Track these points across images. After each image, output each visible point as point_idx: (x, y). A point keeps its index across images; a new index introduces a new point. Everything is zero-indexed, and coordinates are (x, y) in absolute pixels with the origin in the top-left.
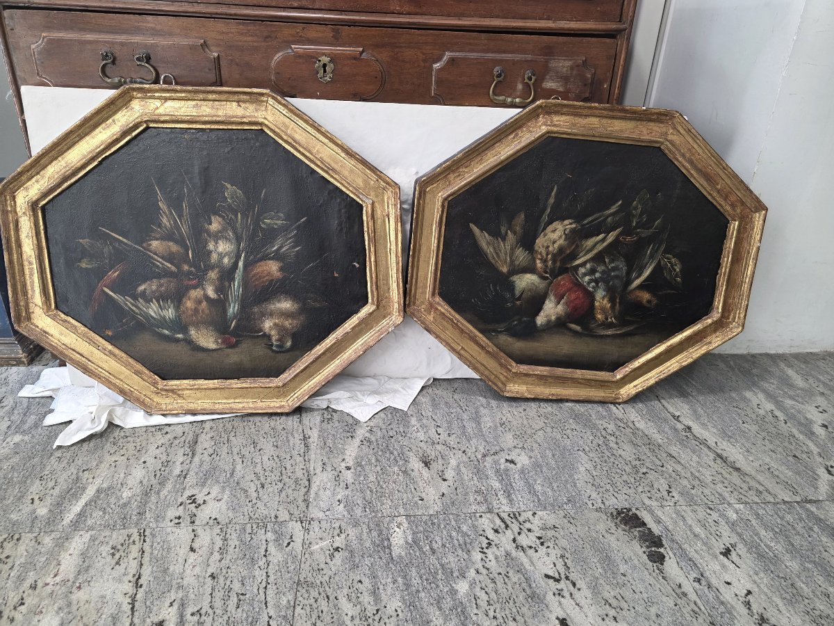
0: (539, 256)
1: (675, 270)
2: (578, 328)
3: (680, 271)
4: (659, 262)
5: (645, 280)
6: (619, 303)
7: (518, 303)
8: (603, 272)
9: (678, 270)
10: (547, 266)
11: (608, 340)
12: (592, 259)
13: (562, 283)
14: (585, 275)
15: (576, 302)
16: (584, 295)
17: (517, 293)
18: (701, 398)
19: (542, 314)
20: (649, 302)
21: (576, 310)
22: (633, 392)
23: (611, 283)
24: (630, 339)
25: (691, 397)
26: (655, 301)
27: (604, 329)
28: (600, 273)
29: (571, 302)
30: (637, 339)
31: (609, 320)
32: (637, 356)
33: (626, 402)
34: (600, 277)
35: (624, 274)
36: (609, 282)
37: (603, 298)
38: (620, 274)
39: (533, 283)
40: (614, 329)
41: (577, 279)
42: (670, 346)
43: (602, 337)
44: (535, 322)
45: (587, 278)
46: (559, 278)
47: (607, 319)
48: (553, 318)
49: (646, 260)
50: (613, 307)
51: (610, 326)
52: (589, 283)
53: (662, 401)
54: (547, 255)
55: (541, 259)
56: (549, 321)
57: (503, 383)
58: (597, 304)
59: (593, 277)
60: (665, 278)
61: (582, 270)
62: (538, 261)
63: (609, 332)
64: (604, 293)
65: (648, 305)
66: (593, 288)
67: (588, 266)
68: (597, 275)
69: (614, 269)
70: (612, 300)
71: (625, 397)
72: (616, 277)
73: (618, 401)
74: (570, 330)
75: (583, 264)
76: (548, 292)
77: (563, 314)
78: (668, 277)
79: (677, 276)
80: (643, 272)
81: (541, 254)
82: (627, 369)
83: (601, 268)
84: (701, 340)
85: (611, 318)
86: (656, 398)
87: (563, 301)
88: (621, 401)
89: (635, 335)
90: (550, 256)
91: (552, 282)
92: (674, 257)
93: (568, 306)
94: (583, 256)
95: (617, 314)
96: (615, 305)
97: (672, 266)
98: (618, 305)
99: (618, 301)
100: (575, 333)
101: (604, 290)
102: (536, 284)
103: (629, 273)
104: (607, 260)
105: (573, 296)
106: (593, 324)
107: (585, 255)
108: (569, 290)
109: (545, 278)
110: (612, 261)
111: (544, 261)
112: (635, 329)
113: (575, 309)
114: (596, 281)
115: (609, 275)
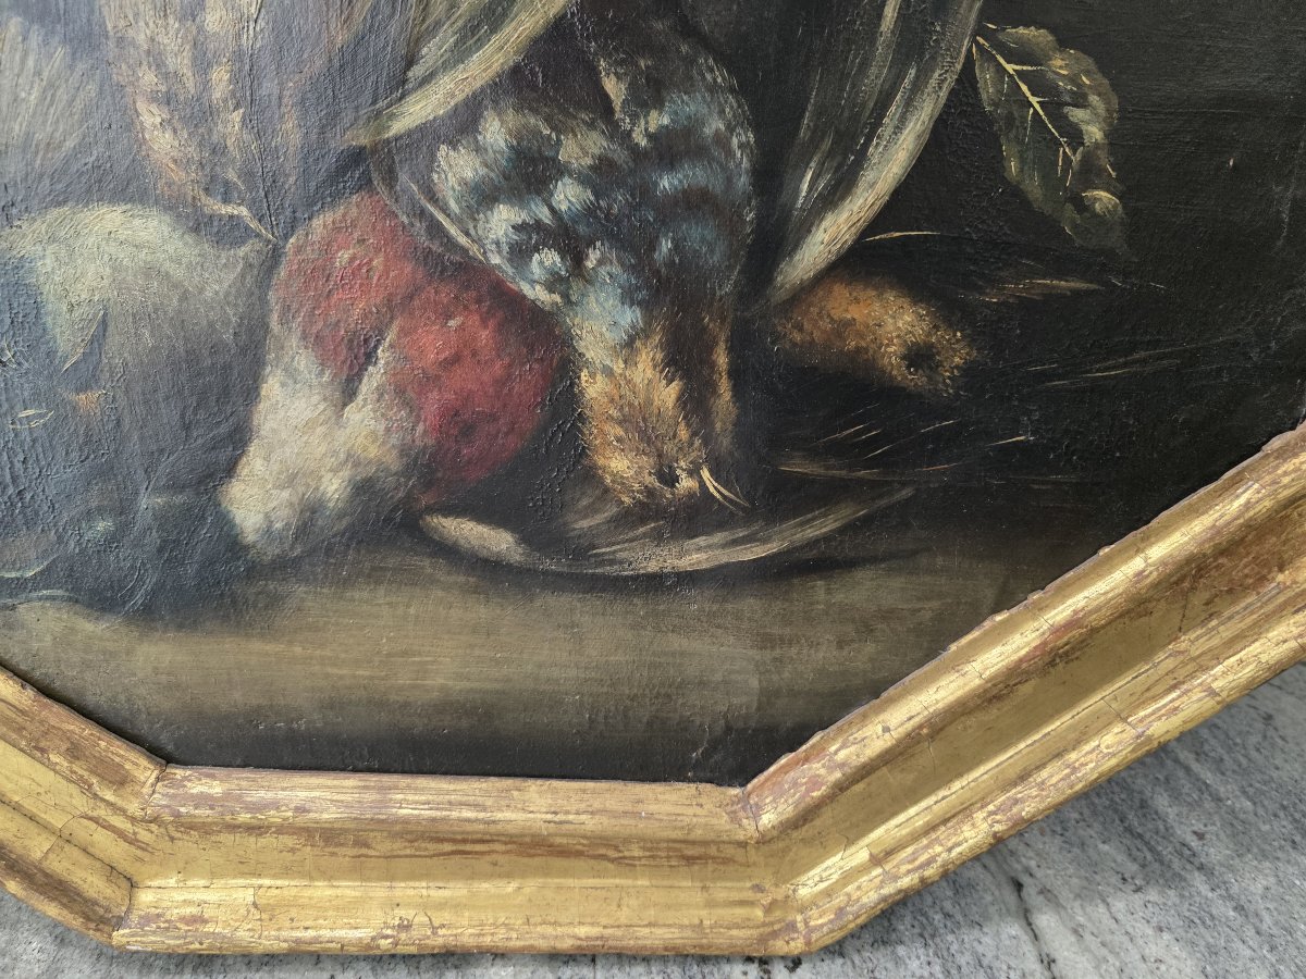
0: (148, 78)
1: (1075, 136)
2: (499, 542)
3: (1114, 137)
4: (967, 79)
5: (886, 216)
6: (735, 374)
7: (88, 400)
8: (601, 175)
9: (1094, 133)
10: (218, 150)
11: (696, 603)
12: (516, 84)
13: (344, 256)
14: (484, 196)
15: (464, 378)
16: (500, 327)
17: (66, 338)
18: (1255, 882)
19: (254, 463)
20: (919, 356)
21: (467, 431)
22: (870, 892)
23: (666, 245)
24: (820, 592)
25: (1199, 882)
26: (957, 354)
27: (658, 538)
28: (583, 180)
29: (429, 381)
30: (865, 590)
31: (686, 483)
32: (870, 690)
33: (836, 950)
34: (590, 211)
35: (743, 182)
36: (653, 246)
37: (629, 345)
38: (716, 185)
39: (149, 271)
40: (719, 537)
41: (435, 229)
42: (1070, 624)
43: (654, 584)
44: (224, 521)
45: (502, 220)
46: (320, 224)
47: (670, 480)
48: (334, 488)
49: (876, 75)
50: (695, 403)
51: (693, 517)
52: (520, 253)
53: (1045, 920)
54: (202, 64)
55: (168, 100)
56: (311, 511)
57: (112, 871)
58: (593, 388)
59: (544, 215)
60: (1016, 192)
61: (458, 168)
62: (150, 116)
63: (698, 554)
64: (630, 316)
65: (915, 380)
66: (554, 282)
67: (495, 132)
68: (568, 195)
69: (671, 149)
70: (684, 359)
71: (821, 923)
72: (694, 202)
73: (780, 946)
74: (450, 553)
75: (463, 123)
76: (266, 327)
77: (394, 462)
78: (1034, 187)
79: (1089, 173)
80: (862, 156)
81: (157, 60)
82: (817, 767)
83: (580, 148)
84: (1262, 579)
85: (694, 472)
86: (1010, 896)
87: (374, 378)
88: (796, 946)
89: (850, 564)
90: (220, 77)
91: (274, 256)
92: (1063, 43)
93: (414, 409)
94: (447, 65)
95: (725, 442)
96: (711, 387)
97: (1054, 107)
98: (724, 387)
99: (722, 359)
100: (488, 571)
101: (628, 297)
102: (178, 273)
103: (770, 174)
104: (614, 88)
105: (433, 343)
106: (591, 510)
107: (460, 54)
108: (399, 304)
109: (228, 233)
110: (649, 93)
111: (195, 115)
112: (842, 531)
113: (458, 423)
114: (567, 238)
115: (644, 193)
